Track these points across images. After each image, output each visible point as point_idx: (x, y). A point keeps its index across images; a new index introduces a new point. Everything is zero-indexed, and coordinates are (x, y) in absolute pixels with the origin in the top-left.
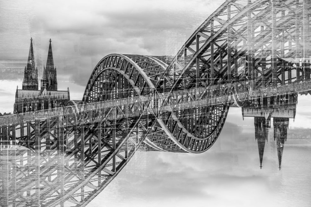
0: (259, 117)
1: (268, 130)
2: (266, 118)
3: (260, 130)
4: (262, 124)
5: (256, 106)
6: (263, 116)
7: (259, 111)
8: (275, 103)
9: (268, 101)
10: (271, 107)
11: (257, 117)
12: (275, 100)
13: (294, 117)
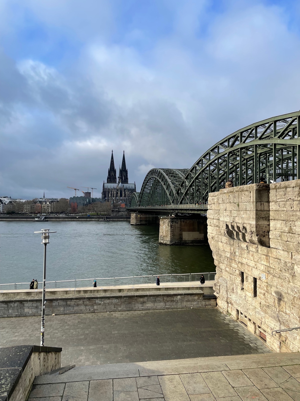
0: (125, 183)
1: (120, 176)
2: (120, 183)
3: (125, 175)
4: (124, 179)
5: (127, 191)
6: (123, 184)
7: (125, 187)
8: (115, 193)
9: (119, 194)
10: (117, 190)
11: (126, 183)
12: (115, 195)
13: (104, 183)
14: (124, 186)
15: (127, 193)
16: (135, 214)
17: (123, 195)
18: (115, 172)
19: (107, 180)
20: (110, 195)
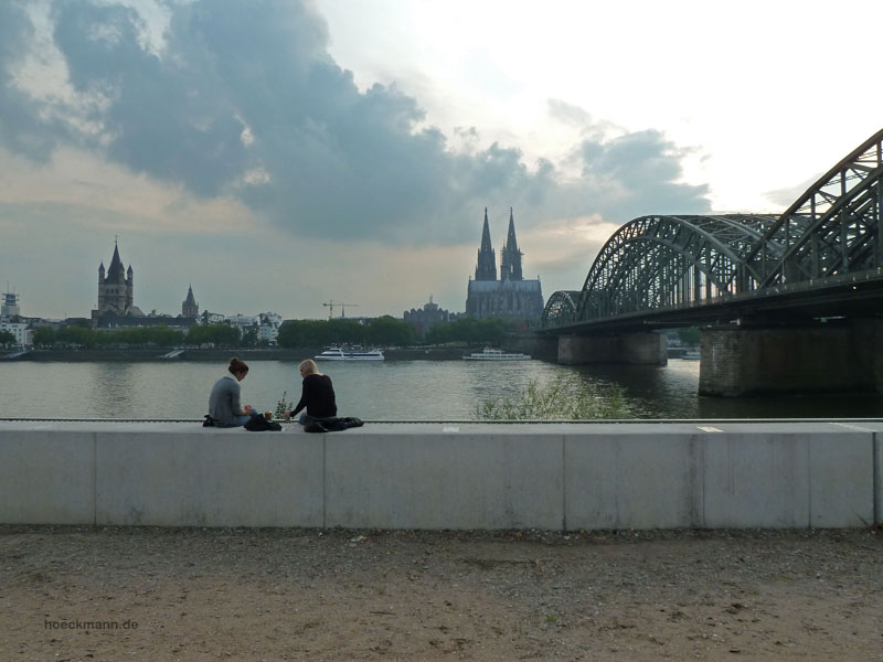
0: (517, 280)
1: (503, 264)
3: (515, 261)
4: (513, 271)
5: (522, 297)
6: (512, 282)
7: (517, 288)
8: (496, 300)
9: (506, 304)
10: (502, 294)
11: (519, 280)
12: (497, 305)
13: (470, 282)
14: (514, 286)
15: (523, 301)
16: (569, 340)
17: (515, 305)
18: (492, 255)
19: (476, 274)
20: (483, 307)
